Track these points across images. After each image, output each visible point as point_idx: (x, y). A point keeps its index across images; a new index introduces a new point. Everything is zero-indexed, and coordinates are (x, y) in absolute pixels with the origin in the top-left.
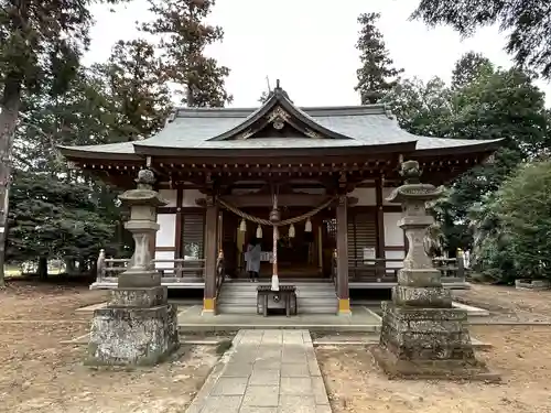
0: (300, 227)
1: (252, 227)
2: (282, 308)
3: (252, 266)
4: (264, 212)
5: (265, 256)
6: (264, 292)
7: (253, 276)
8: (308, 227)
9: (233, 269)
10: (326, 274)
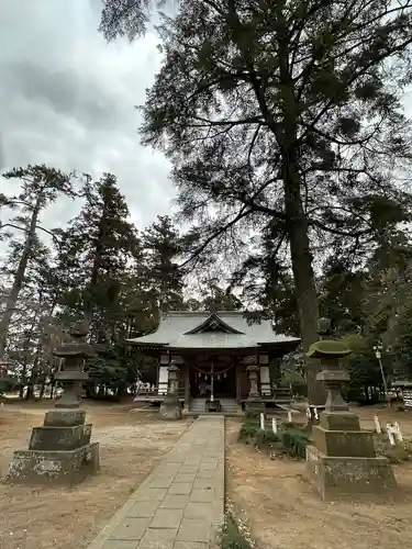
0: (222, 375)
1: (203, 376)
2: (215, 409)
3: (202, 392)
4: (208, 369)
5: (207, 387)
6: (208, 402)
7: (203, 396)
8: (225, 376)
9: (195, 394)
10: (233, 396)
